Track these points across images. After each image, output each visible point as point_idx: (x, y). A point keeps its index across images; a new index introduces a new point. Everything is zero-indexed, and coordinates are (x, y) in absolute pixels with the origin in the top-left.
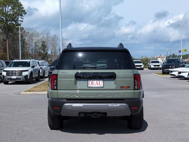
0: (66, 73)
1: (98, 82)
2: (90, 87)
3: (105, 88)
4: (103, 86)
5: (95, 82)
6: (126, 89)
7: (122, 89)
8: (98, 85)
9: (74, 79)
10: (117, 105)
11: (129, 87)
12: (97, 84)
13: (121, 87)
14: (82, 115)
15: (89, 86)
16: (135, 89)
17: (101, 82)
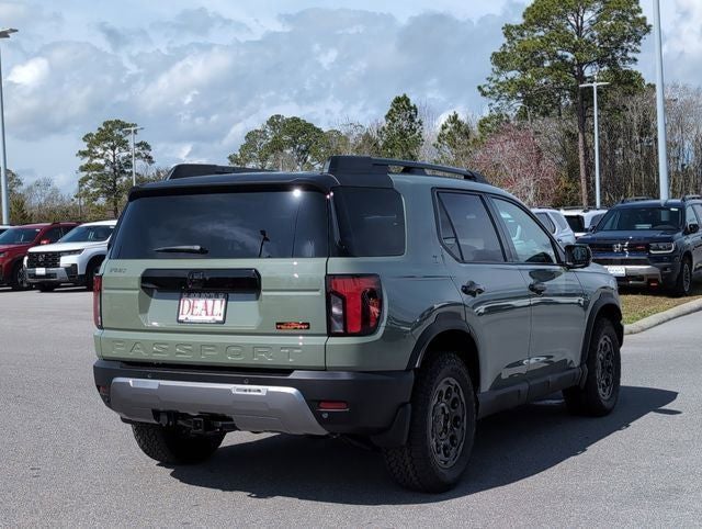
0: (120, 271)
1: (210, 302)
2: (182, 322)
3: (227, 326)
4: (221, 318)
5: (200, 303)
6: (296, 331)
7: (280, 331)
8: (207, 314)
9: (137, 292)
10: (259, 391)
11: (308, 324)
12: (204, 312)
13: (277, 324)
14: (164, 420)
15: (181, 318)
16: (330, 334)
17: (218, 302)
